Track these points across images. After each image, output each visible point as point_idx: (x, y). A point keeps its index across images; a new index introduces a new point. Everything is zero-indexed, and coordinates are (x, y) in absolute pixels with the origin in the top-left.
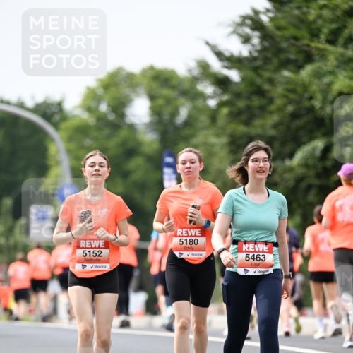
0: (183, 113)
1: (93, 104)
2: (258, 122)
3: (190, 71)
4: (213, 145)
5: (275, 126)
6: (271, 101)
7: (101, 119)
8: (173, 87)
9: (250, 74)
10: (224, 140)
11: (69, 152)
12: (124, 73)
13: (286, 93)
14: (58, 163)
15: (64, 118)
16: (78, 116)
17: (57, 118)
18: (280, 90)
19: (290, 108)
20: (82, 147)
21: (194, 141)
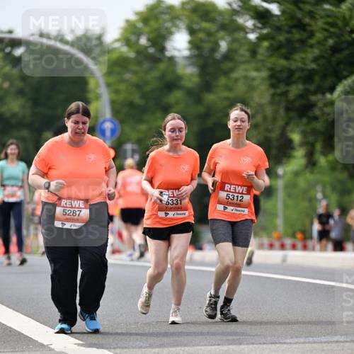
0: (224, 45)
1: (133, 38)
2: (298, 56)
3: (230, 4)
4: (253, 79)
5: (315, 60)
6: (312, 34)
7: (141, 52)
8: (213, 20)
9: (291, 7)
10: (265, 74)
11: (108, 85)
12: (164, 5)
13: (326, 27)
14: (98, 97)
18: (320, 24)
19: (331, 42)
20: (123, 81)
21: (234, 75)
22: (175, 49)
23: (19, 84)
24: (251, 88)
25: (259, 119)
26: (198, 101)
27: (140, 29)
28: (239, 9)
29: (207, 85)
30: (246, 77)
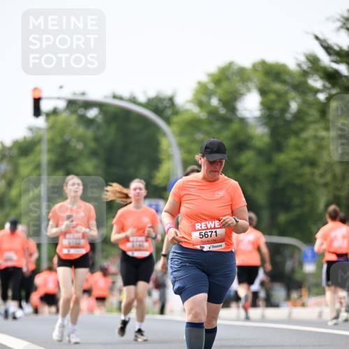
0: (294, 106)
1: (204, 99)
3: (299, 65)
4: (323, 139)
7: (213, 113)
8: (284, 82)
11: (180, 145)
12: (235, 67)
14: (170, 157)
15: (176, 112)
16: (190, 110)
17: (169, 112)
20: (194, 141)
21: (305, 135)
22: (246, 109)
23: (92, 145)
24: (321, 148)
25: (328, 178)
26: (269, 160)
27: (212, 90)
28: (309, 70)
29: (277, 145)
30: (316, 137)
